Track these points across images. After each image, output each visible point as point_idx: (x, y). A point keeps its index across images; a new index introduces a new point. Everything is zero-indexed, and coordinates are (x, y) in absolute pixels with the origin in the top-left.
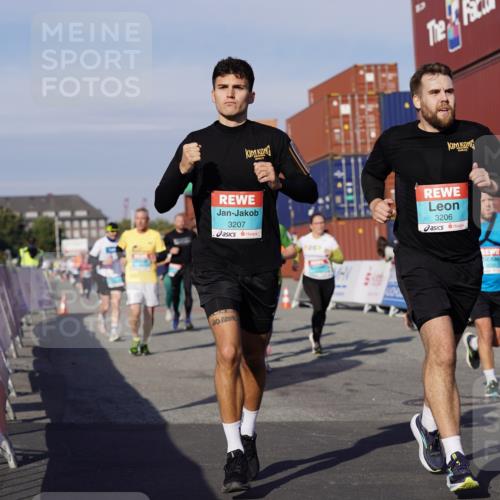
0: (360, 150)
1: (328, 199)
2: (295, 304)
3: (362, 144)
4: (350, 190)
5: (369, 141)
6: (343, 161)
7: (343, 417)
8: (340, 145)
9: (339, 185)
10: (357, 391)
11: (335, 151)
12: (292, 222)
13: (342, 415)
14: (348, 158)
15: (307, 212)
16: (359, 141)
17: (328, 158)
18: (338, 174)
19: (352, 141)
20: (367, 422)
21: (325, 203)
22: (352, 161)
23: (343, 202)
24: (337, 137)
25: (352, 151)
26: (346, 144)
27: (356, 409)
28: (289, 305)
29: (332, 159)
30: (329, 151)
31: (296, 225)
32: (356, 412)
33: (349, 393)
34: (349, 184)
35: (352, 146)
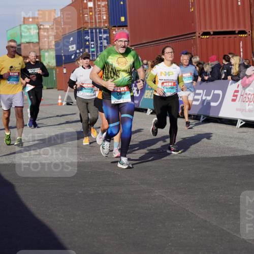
0: (98, 25)
1: (81, 50)
2: (64, 103)
3: (99, 22)
4: (93, 46)
5: (102, 21)
6: (89, 31)
7: (87, 160)
8: (88, 22)
9: (87, 43)
10: (95, 147)
11: (85, 25)
12: (63, 62)
13: (87, 159)
14: (92, 29)
15: (71, 57)
16: (97, 21)
17: (82, 29)
18: (87, 38)
19: (94, 21)
20: (99, 162)
21: (80, 52)
22: (94, 31)
23: (89, 52)
24: (86, 19)
25: (94, 26)
26: (91, 22)
27: (94, 155)
28: (62, 104)
29: (84, 30)
30: (82, 26)
31: (65, 63)
32: (94, 157)
33: (90, 147)
34: (92, 43)
35: (94, 23)
